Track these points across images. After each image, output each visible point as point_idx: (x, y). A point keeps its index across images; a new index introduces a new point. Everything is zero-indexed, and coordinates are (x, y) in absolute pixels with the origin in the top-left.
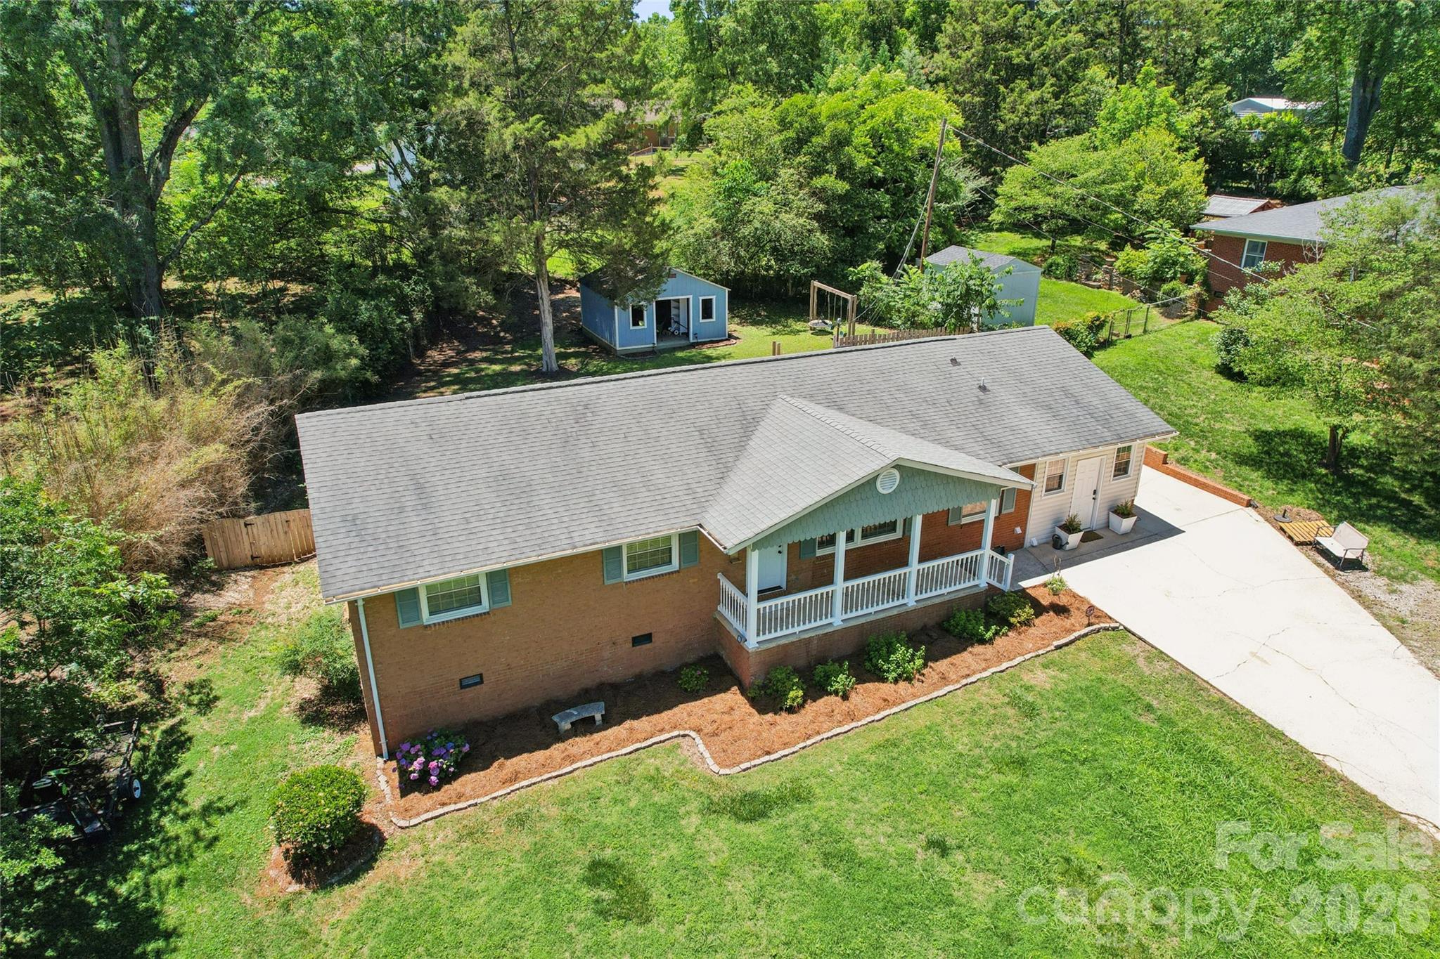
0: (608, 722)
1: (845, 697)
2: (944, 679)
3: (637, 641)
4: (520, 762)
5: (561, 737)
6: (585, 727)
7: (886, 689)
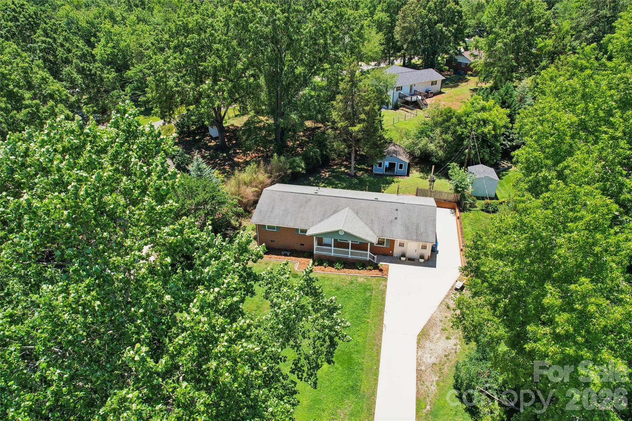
0: (290, 256)
1: (325, 267)
2: (344, 272)
3: (301, 245)
4: (273, 256)
5: (281, 255)
6: (286, 255)
7: (333, 269)
